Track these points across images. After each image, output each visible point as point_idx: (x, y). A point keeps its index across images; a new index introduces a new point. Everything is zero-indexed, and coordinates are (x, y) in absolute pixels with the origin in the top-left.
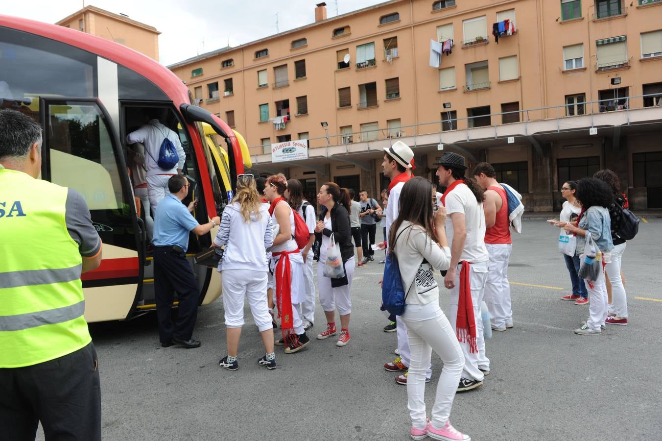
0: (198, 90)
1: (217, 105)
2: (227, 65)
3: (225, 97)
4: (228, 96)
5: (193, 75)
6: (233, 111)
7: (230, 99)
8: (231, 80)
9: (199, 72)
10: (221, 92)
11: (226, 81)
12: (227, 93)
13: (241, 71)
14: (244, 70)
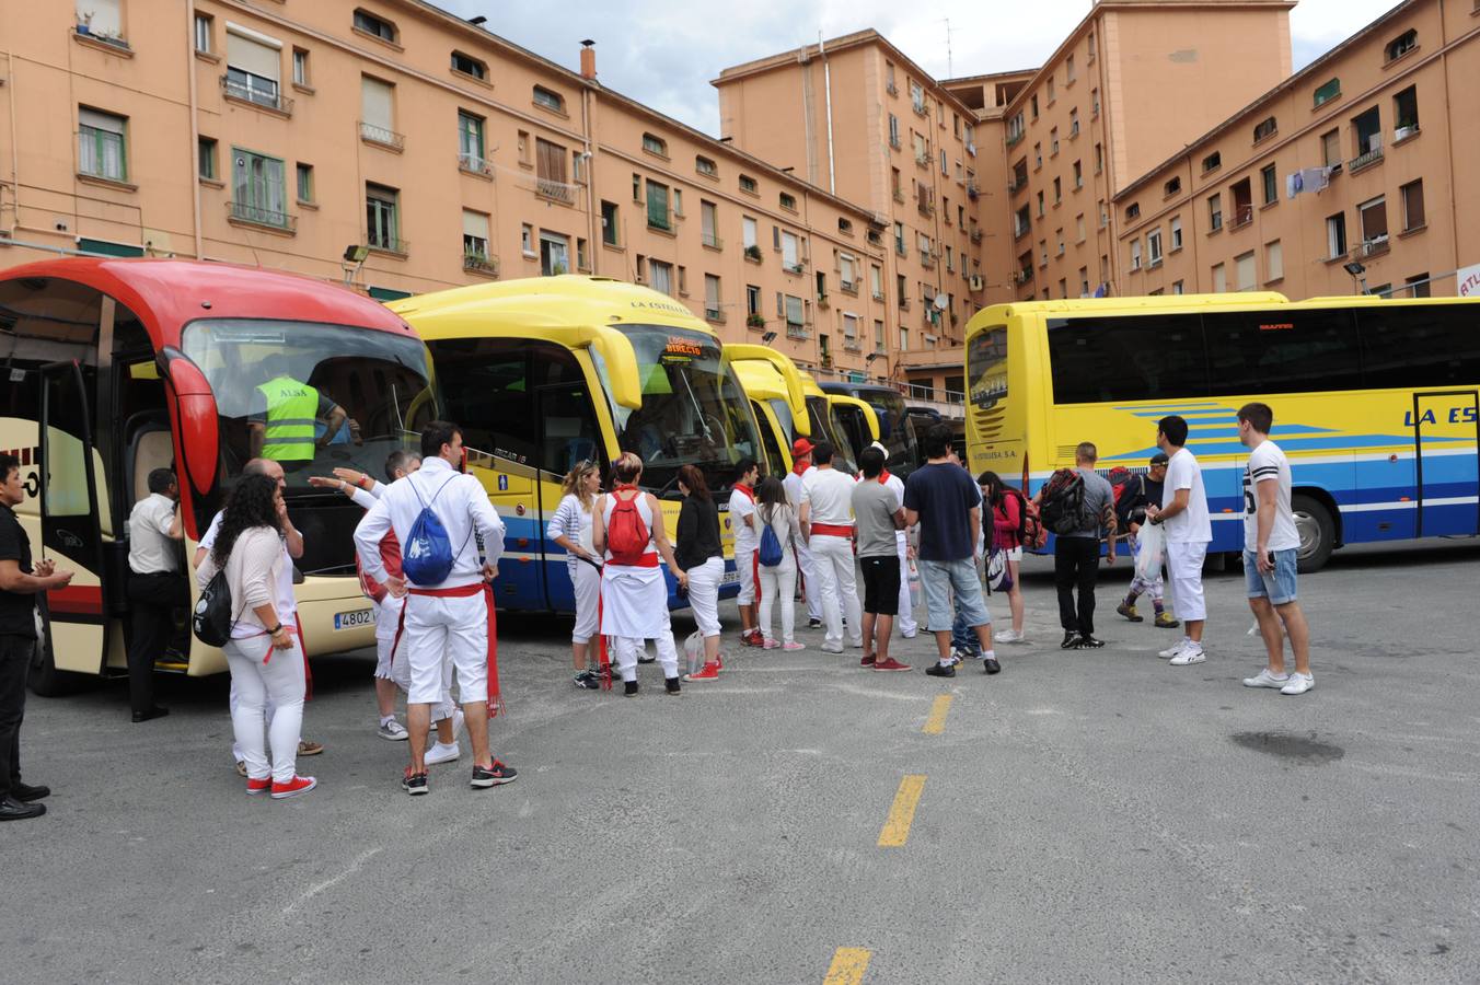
0: (1331, 142)
1: (1376, 172)
2: (1403, 51)
3: (1396, 145)
4: (1404, 141)
5: (1316, 102)
6: (1419, 182)
7: (1412, 145)
8: (1412, 89)
9: (1331, 90)
10: (1390, 132)
11: (1398, 97)
12: (1400, 134)
13: (1439, 57)
14: (1445, 54)
